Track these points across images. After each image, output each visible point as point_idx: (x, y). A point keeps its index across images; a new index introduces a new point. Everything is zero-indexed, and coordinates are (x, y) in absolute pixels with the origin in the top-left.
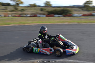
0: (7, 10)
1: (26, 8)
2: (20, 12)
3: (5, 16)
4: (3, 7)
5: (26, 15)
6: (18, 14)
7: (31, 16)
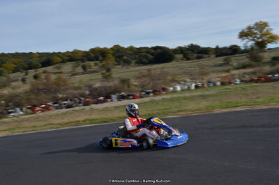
0: (231, 65)
6: (261, 75)
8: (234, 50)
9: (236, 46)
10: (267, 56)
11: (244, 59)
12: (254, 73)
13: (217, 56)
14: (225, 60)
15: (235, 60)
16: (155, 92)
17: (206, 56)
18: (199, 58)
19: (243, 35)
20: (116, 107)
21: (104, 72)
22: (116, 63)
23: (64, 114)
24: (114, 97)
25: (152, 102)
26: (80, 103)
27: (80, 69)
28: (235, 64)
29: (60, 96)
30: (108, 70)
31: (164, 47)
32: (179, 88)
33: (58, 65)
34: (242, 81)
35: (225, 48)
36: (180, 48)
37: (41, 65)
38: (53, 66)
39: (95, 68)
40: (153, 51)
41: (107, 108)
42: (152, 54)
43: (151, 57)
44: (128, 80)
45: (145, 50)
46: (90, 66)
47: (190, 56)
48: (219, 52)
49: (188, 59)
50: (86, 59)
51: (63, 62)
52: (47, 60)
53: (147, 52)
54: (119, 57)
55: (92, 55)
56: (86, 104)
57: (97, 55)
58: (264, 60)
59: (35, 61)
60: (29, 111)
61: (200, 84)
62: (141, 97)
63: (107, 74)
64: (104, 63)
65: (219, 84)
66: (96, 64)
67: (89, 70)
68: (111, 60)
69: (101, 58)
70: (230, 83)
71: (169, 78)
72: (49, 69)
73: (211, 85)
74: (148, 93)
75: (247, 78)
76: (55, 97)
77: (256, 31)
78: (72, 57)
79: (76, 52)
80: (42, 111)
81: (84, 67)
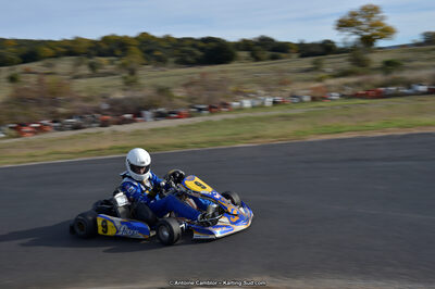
0: (324, 71)
1: (410, 55)
2: (379, 78)
3: (314, 99)
4: (307, 63)
5: (409, 88)
6: (368, 87)
7: (431, 92)
8: (327, 48)
9: (329, 41)
10: (376, 59)
11: (343, 63)
12: (358, 84)
13: (303, 56)
14: (315, 63)
15: (330, 64)
16: (212, 109)
17: (283, 55)
18: (274, 58)
19: (343, 25)
20: (154, 131)
21: (125, 75)
22: (144, 62)
23: (71, 138)
24: (147, 114)
25: (209, 123)
26: (94, 122)
27: (85, 70)
28: (330, 70)
29: (62, 110)
30: (132, 72)
31: (219, 39)
32: (247, 103)
33: (48, 61)
34: (342, 96)
35: (313, 45)
36: (245, 41)
37: (20, 60)
38: (39, 63)
39: (110, 68)
40: (202, 45)
41: (138, 131)
42: (202, 49)
43: (199, 54)
44: (168, 88)
45: (190, 42)
46: (101, 64)
47: (260, 55)
48: (305, 50)
49: (257, 59)
50: (93, 52)
51: (57, 56)
52: (30, 52)
53: (194, 46)
54: (148, 52)
55: (105, 47)
56: (104, 124)
57: (113, 47)
58: (373, 66)
59: (9, 53)
60: (13, 132)
61: (278, 99)
62: (190, 116)
63: (132, 78)
64: (125, 60)
65: (307, 98)
66: (112, 63)
67: (100, 71)
68: (136, 57)
69: (118, 53)
70: (323, 98)
71: (232, 88)
72: (33, 66)
73: (296, 100)
74: (201, 110)
75: (349, 91)
76: (53, 113)
77: (361, 20)
78: (71, 49)
79: (77, 41)
80: (35, 133)
81: (92, 66)
